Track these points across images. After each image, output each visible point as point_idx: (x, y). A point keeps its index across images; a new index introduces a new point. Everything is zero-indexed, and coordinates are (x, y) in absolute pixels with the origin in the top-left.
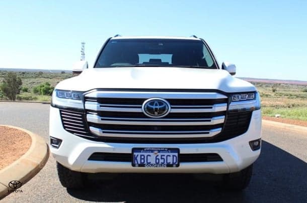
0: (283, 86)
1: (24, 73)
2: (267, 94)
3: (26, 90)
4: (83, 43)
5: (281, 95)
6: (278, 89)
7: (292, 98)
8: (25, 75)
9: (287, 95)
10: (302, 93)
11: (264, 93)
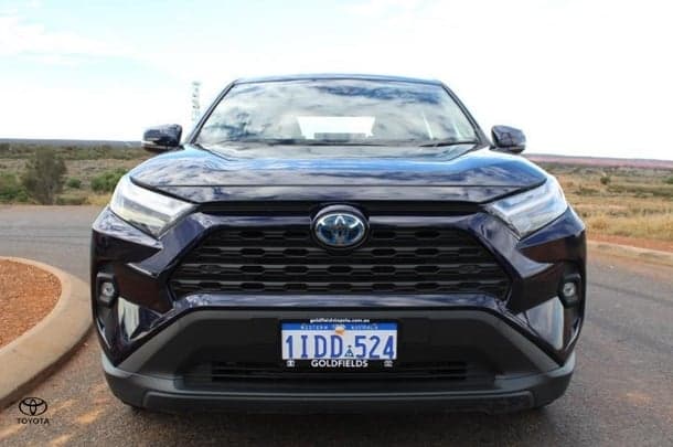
0: (624, 171)
1: (70, 149)
2: (590, 187)
3: (76, 185)
4: (196, 84)
5: (619, 190)
6: (613, 178)
7: (645, 197)
8: (73, 153)
9: (633, 191)
10: (666, 186)
11: (583, 186)
